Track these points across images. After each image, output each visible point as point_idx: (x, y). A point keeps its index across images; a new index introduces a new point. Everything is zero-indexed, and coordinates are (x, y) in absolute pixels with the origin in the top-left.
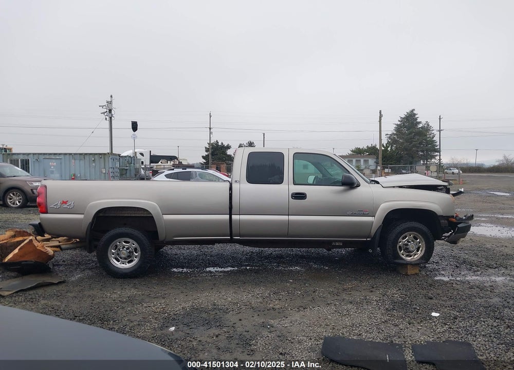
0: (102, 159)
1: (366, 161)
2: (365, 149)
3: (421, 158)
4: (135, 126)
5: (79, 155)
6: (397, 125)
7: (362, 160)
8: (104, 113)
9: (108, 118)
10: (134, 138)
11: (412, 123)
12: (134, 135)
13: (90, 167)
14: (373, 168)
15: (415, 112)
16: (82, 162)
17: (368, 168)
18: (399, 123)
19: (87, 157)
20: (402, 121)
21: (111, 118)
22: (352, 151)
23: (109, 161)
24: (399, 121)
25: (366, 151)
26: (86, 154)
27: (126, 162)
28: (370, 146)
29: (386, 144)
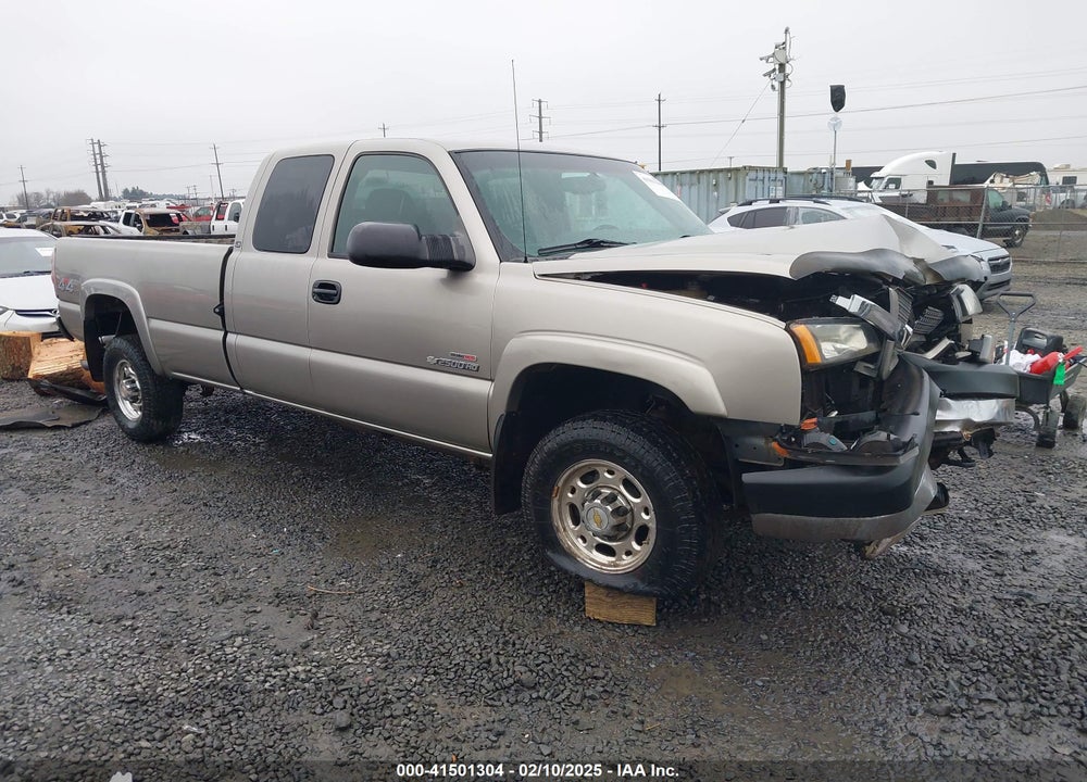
0: (732, 182)
4: (838, 98)
5: (688, 175)
8: (768, 74)
9: (777, 84)
10: (835, 127)
12: (836, 119)
13: (708, 200)
16: (694, 189)
19: (704, 178)
21: (782, 84)
23: (745, 184)
26: (702, 172)
27: (812, 184)
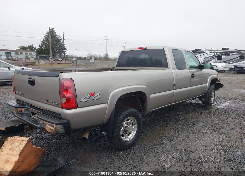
1: (31, 54)
2: (27, 47)
3: (58, 52)
6: (46, 35)
7: (29, 53)
11: (53, 35)
14: (35, 57)
15: (54, 30)
17: (32, 57)
18: (46, 34)
20: (47, 34)
22: (19, 48)
24: (46, 33)
25: (27, 48)
28: (29, 45)
29: (41, 45)
